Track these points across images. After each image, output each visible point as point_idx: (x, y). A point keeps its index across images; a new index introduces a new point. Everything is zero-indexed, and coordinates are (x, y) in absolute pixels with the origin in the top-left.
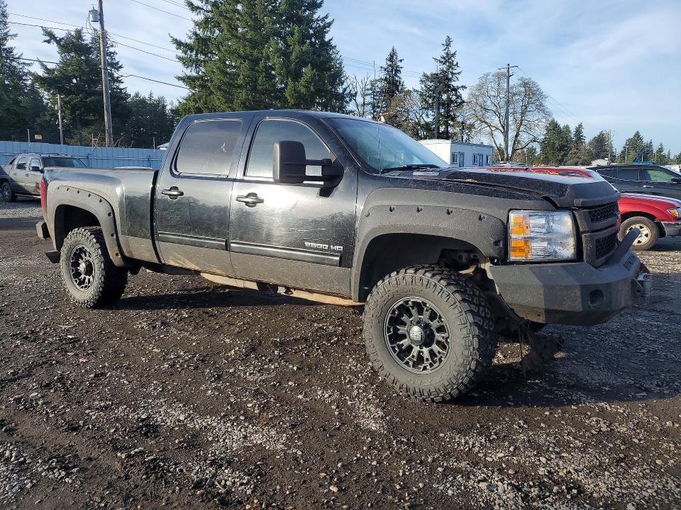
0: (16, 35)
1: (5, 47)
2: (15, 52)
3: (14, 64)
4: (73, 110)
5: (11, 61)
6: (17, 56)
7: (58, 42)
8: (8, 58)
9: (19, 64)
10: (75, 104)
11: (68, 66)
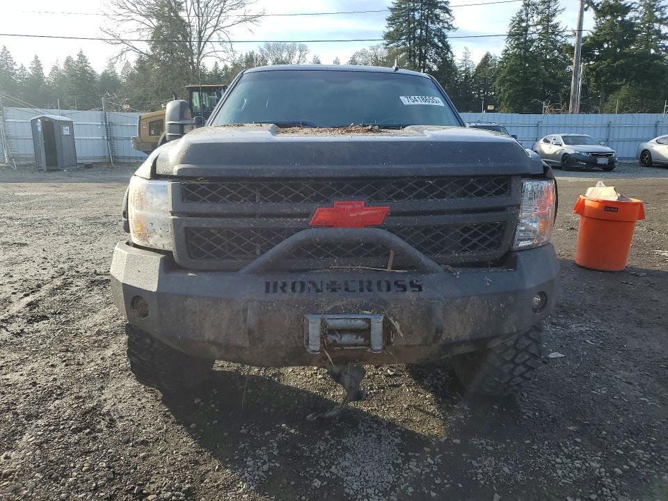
0: (563, 10)
1: (552, 23)
2: (560, 27)
3: (559, 38)
4: (598, 77)
5: (556, 35)
6: (562, 30)
7: (595, 8)
8: (553, 33)
9: (562, 37)
10: (601, 70)
11: (601, 30)
